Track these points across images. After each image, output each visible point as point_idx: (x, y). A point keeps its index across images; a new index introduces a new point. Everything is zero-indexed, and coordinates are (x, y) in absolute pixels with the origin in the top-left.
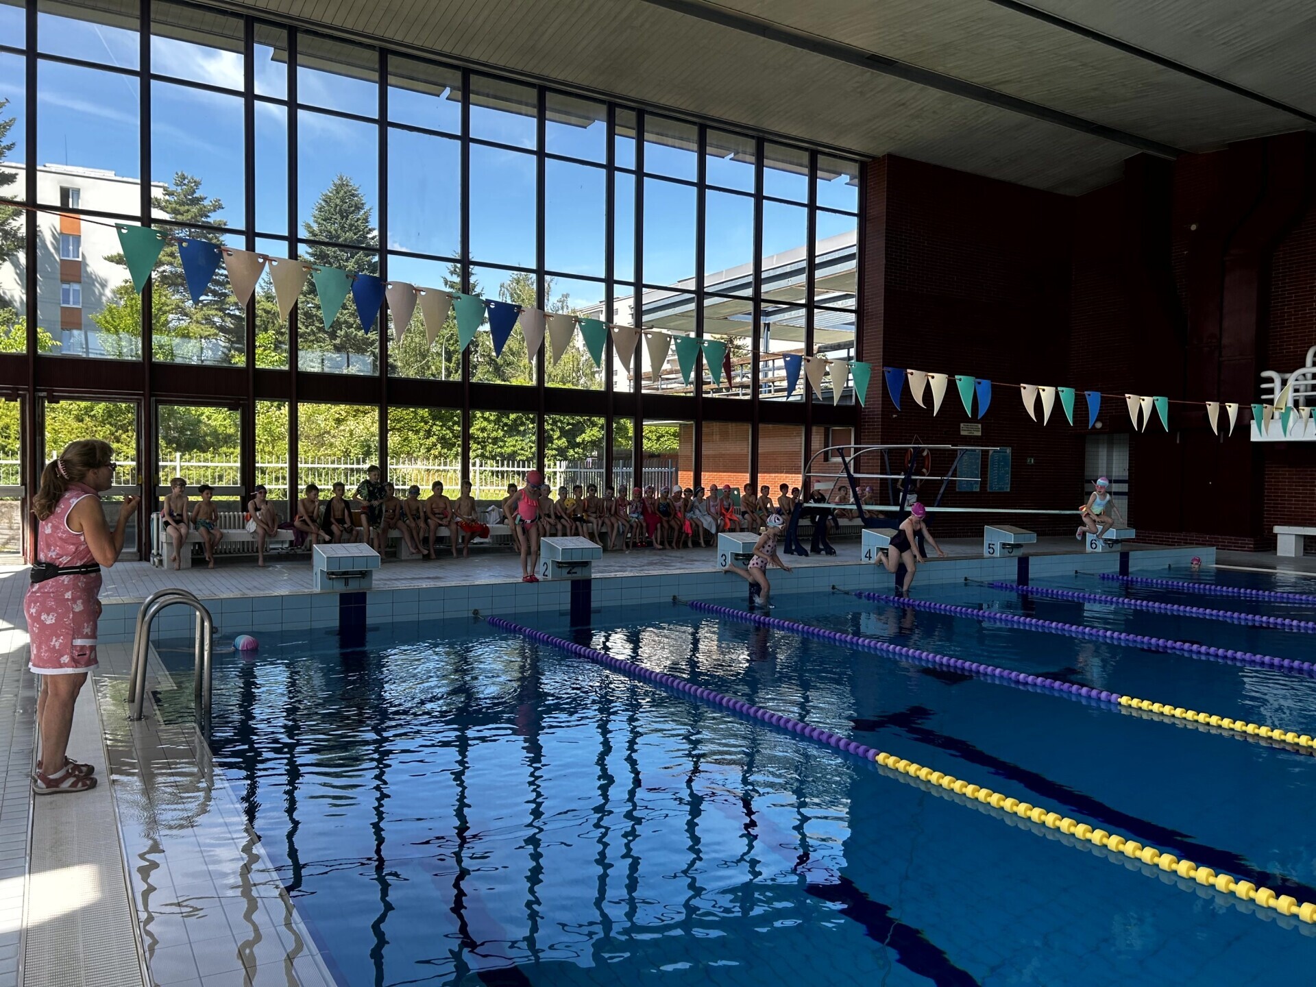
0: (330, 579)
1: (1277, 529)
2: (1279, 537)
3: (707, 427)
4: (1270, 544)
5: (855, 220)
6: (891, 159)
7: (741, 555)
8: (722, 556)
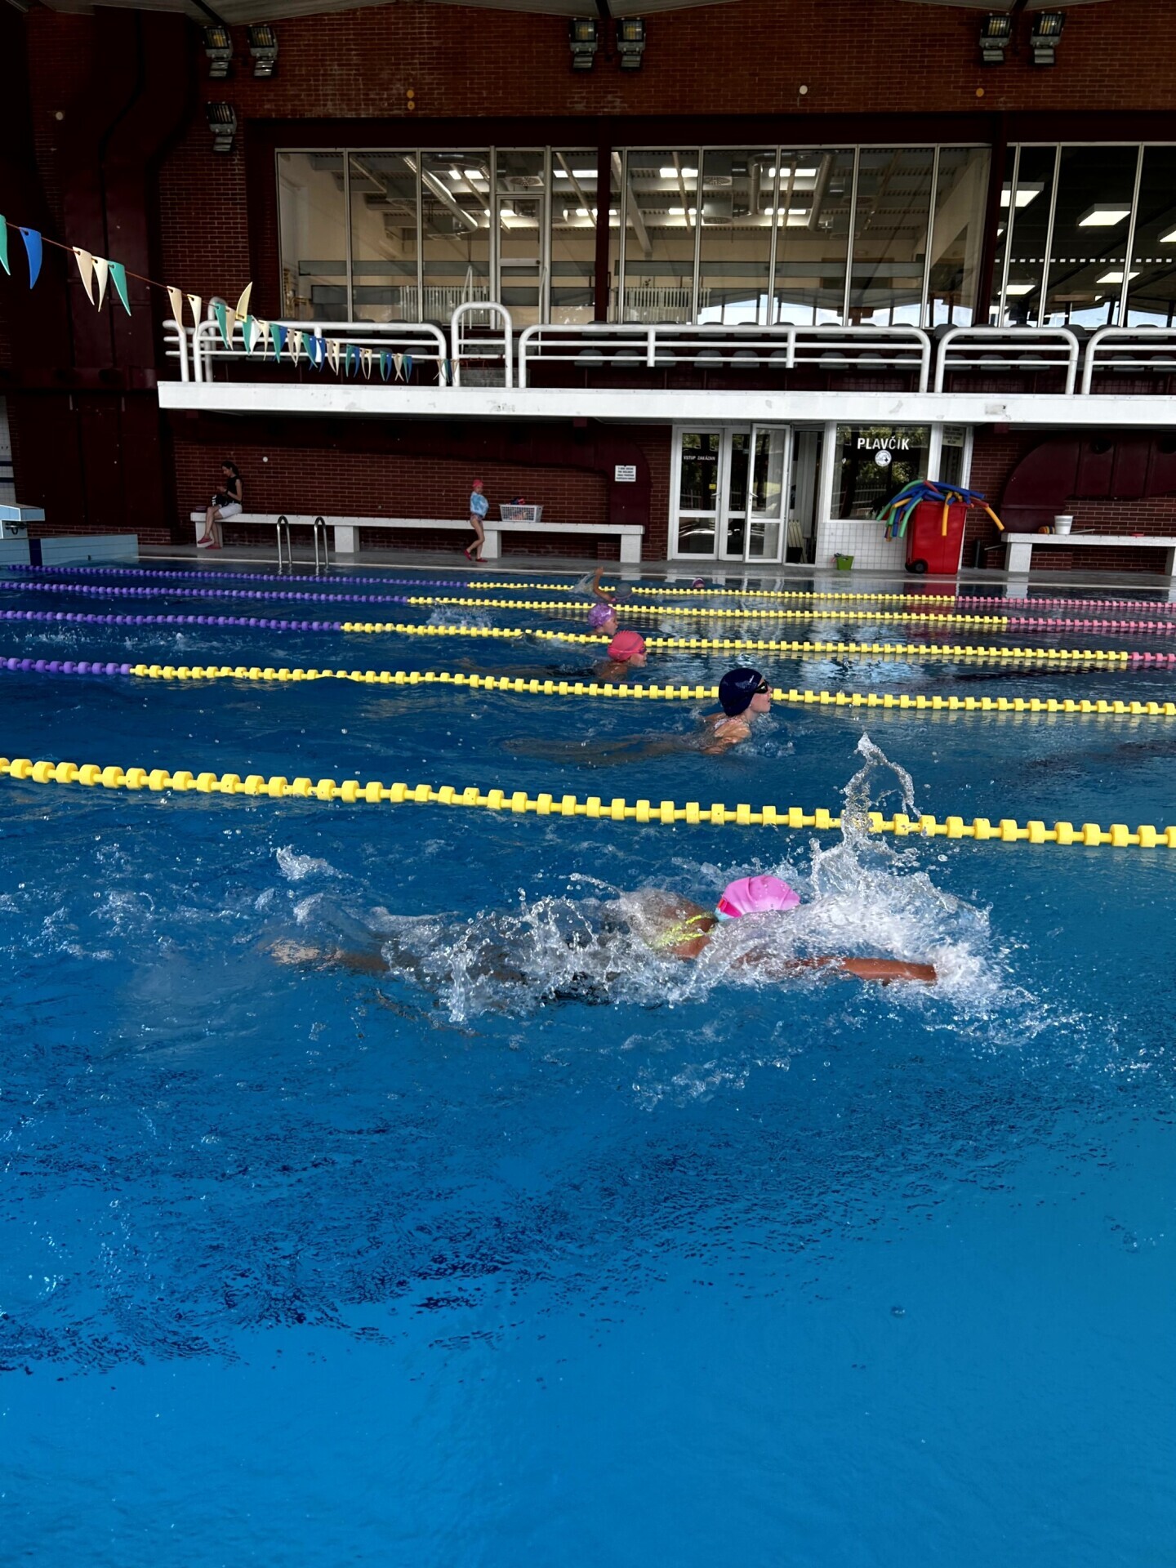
4: (185, 535)
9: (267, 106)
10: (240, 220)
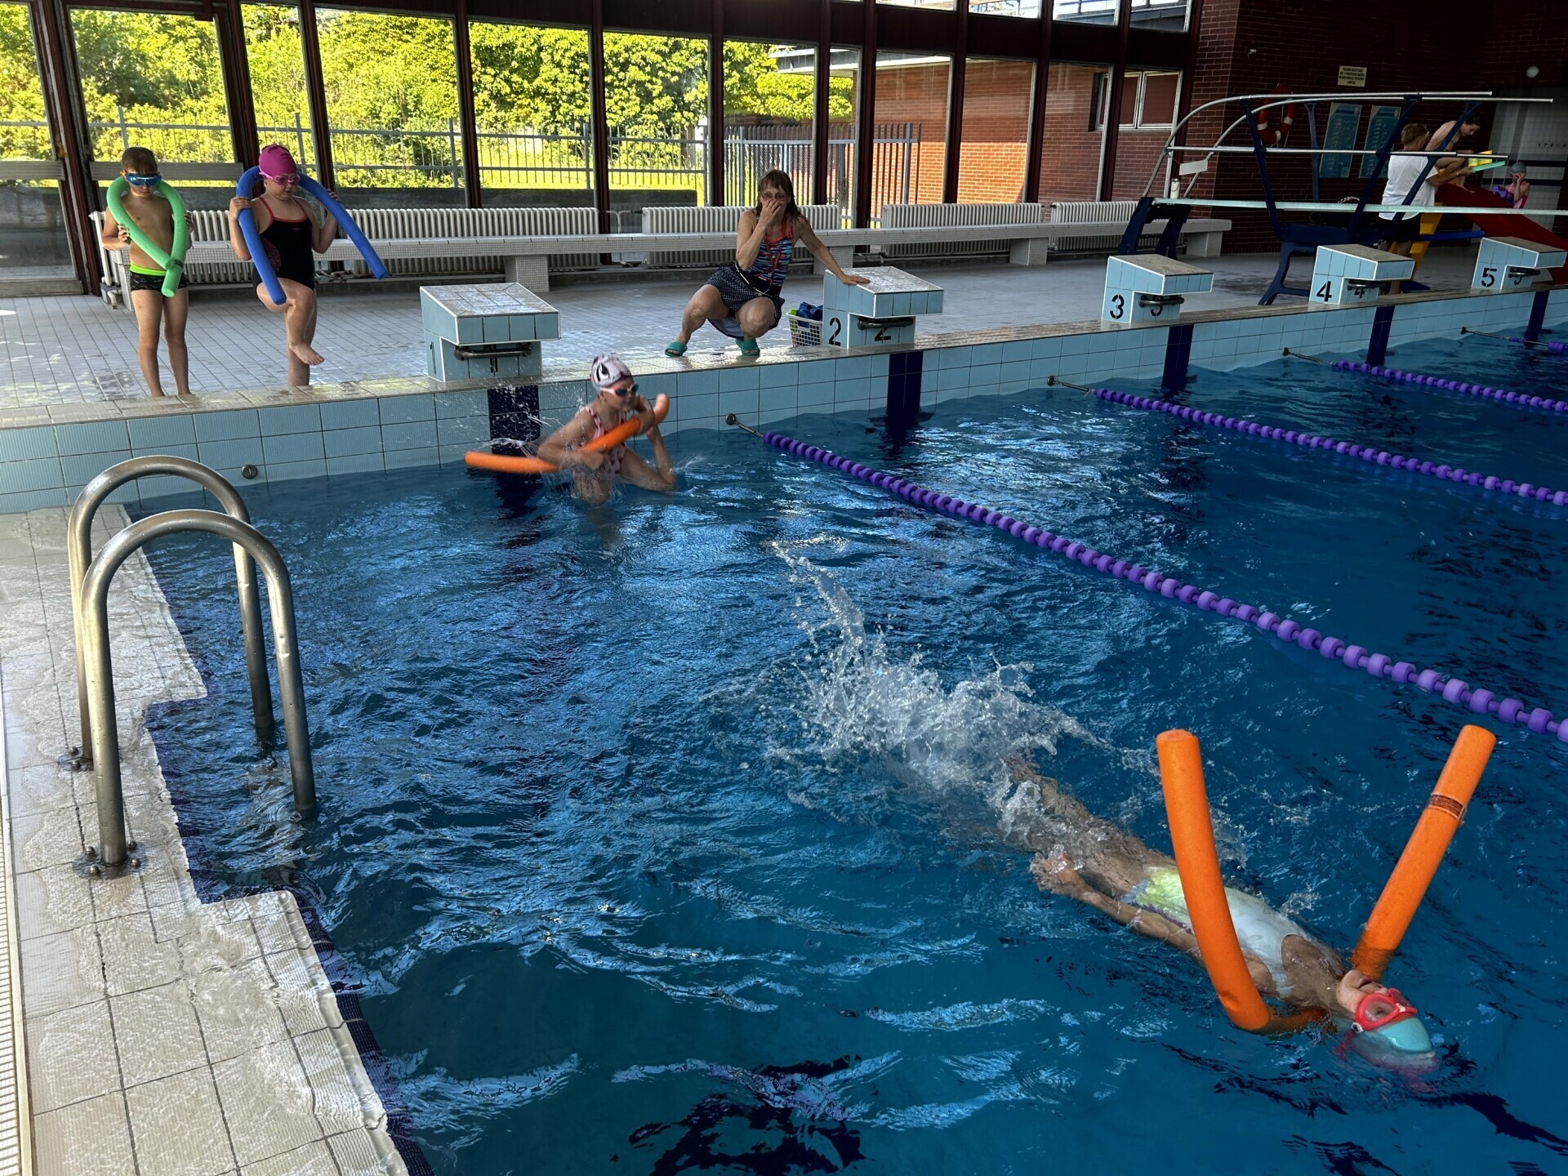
0: (463, 359)
7: (1154, 298)
8: (1114, 300)
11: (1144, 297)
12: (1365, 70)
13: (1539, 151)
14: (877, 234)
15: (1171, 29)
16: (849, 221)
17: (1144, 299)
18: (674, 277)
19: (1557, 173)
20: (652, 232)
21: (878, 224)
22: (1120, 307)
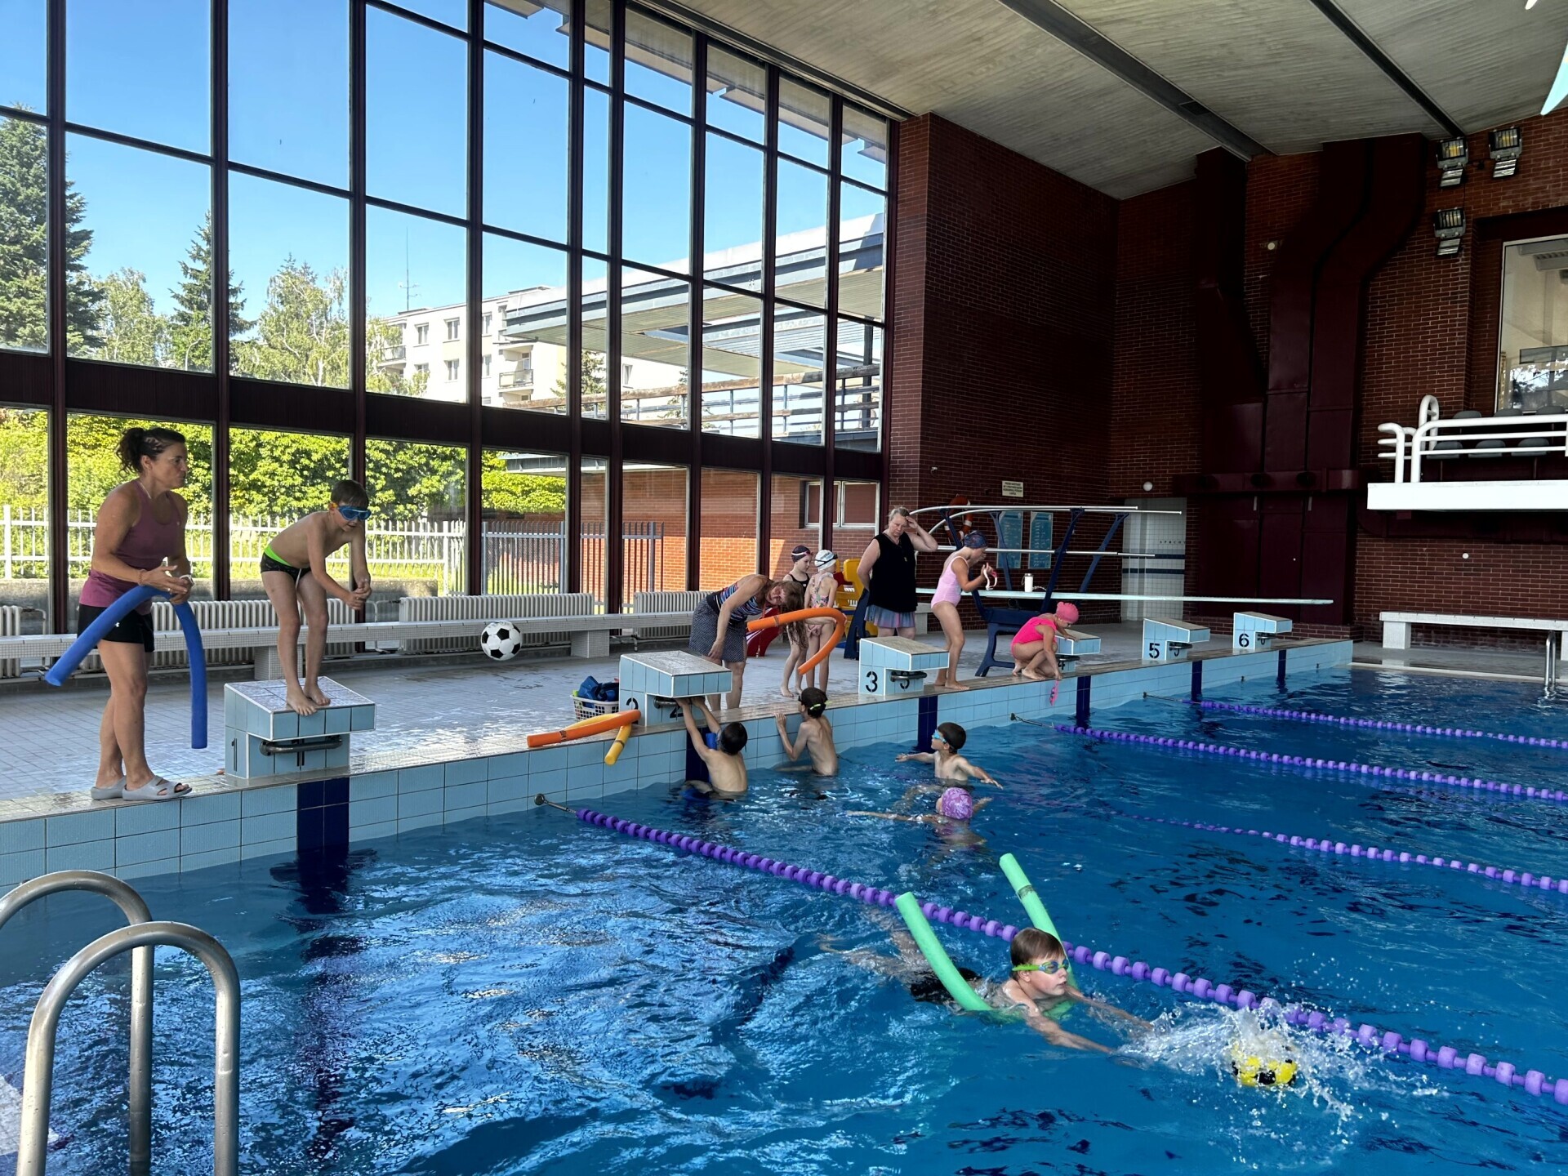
0: (269, 754)
1: (1384, 616)
2: (1385, 625)
3: (710, 476)
5: (882, 201)
6: (934, 118)
7: (902, 673)
8: (868, 675)
9: (1503, 204)
10: (1460, 315)
11: (894, 673)
12: (1022, 484)
13: (1161, 547)
14: (630, 619)
15: (867, 449)
16: (602, 607)
17: (894, 675)
18: (431, 662)
19: (1180, 564)
20: (410, 620)
21: (631, 610)
22: (874, 682)
